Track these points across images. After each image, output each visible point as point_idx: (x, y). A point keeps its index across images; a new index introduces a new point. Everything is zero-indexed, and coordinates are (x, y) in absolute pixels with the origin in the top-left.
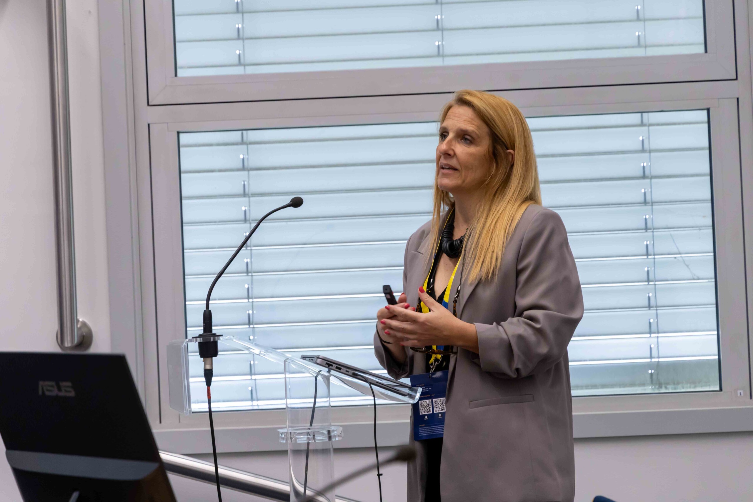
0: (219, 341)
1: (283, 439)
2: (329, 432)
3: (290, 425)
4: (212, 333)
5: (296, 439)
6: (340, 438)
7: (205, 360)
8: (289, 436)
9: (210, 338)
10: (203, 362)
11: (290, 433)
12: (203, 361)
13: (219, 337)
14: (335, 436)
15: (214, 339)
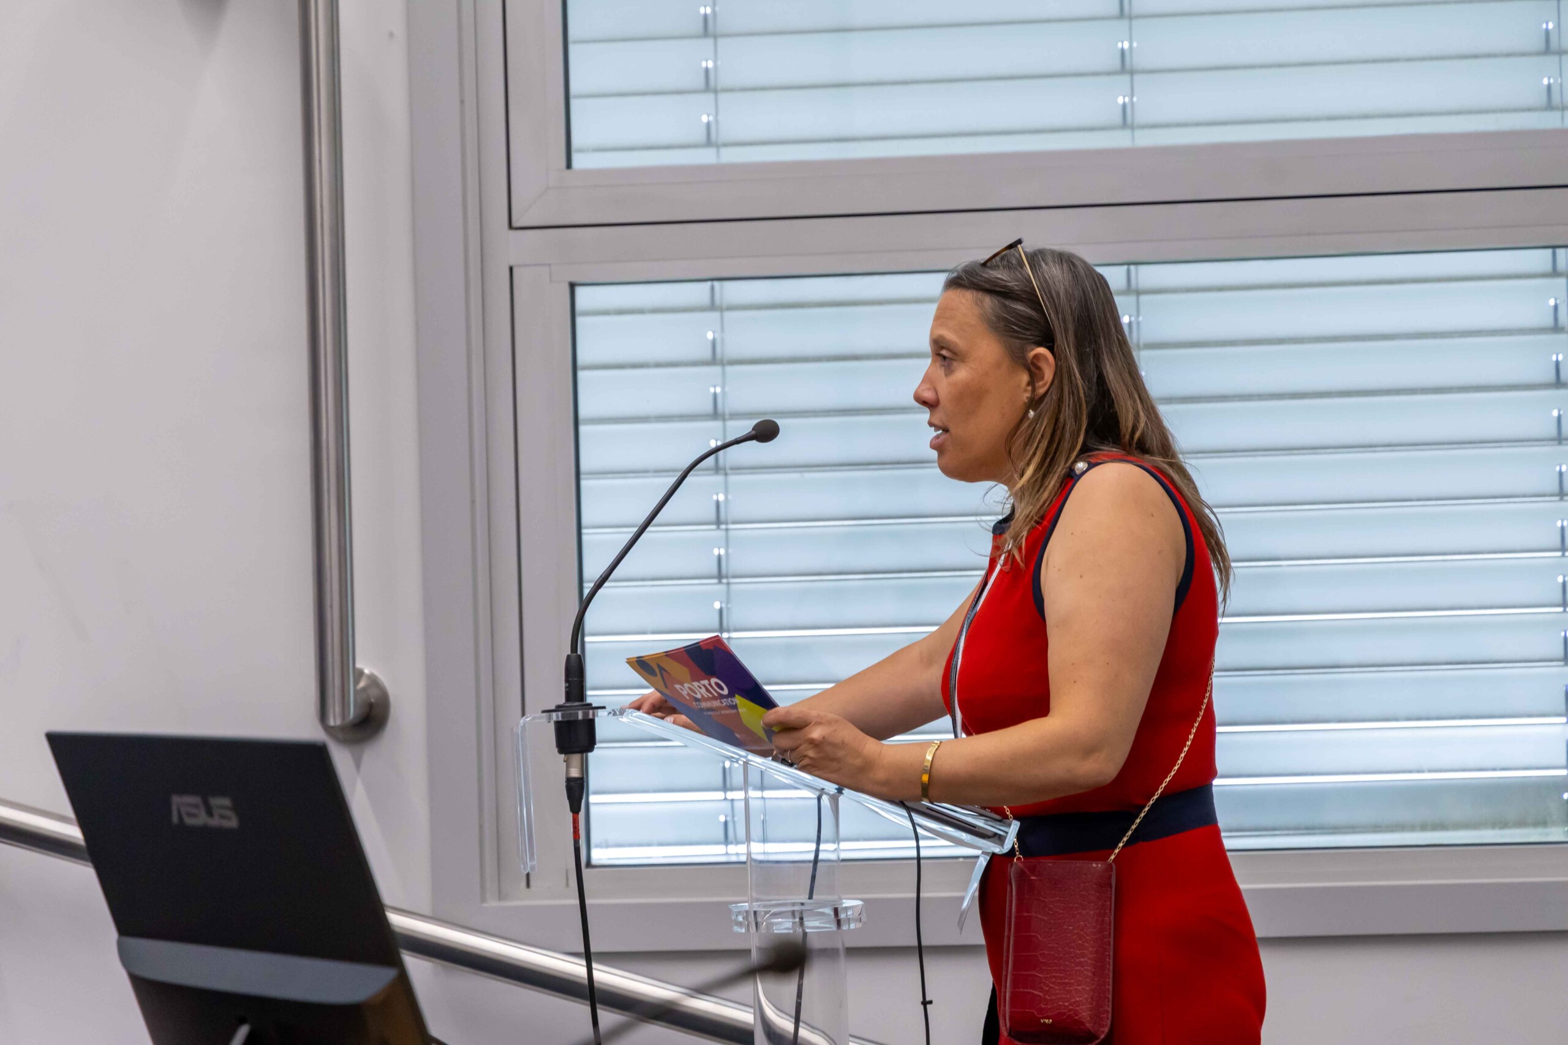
0: (597, 720)
1: (740, 924)
2: (836, 911)
3: (754, 895)
4: (584, 703)
5: (770, 926)
6: (859, 925)
7: (568, 759)
8: (752, 918)
9: (578, 713)
10: (565, 764)
11: (755, 913)
12: (565, 761)
13: (596, 711)
14: (849, 921)
15: (586, 714)
